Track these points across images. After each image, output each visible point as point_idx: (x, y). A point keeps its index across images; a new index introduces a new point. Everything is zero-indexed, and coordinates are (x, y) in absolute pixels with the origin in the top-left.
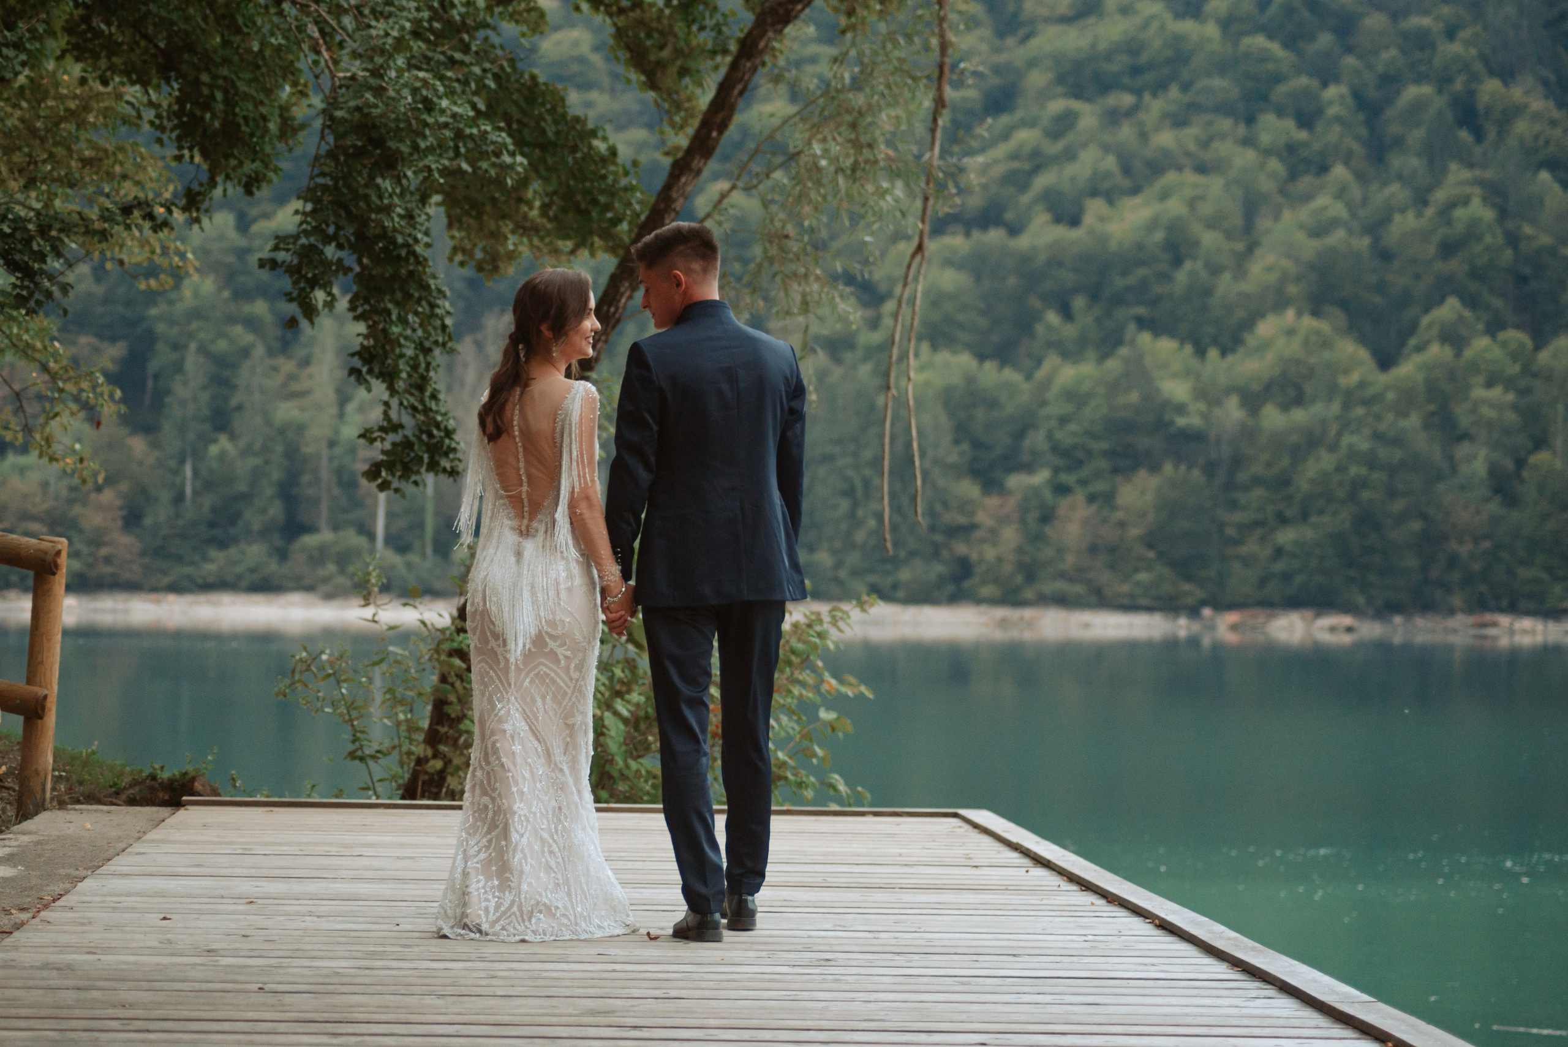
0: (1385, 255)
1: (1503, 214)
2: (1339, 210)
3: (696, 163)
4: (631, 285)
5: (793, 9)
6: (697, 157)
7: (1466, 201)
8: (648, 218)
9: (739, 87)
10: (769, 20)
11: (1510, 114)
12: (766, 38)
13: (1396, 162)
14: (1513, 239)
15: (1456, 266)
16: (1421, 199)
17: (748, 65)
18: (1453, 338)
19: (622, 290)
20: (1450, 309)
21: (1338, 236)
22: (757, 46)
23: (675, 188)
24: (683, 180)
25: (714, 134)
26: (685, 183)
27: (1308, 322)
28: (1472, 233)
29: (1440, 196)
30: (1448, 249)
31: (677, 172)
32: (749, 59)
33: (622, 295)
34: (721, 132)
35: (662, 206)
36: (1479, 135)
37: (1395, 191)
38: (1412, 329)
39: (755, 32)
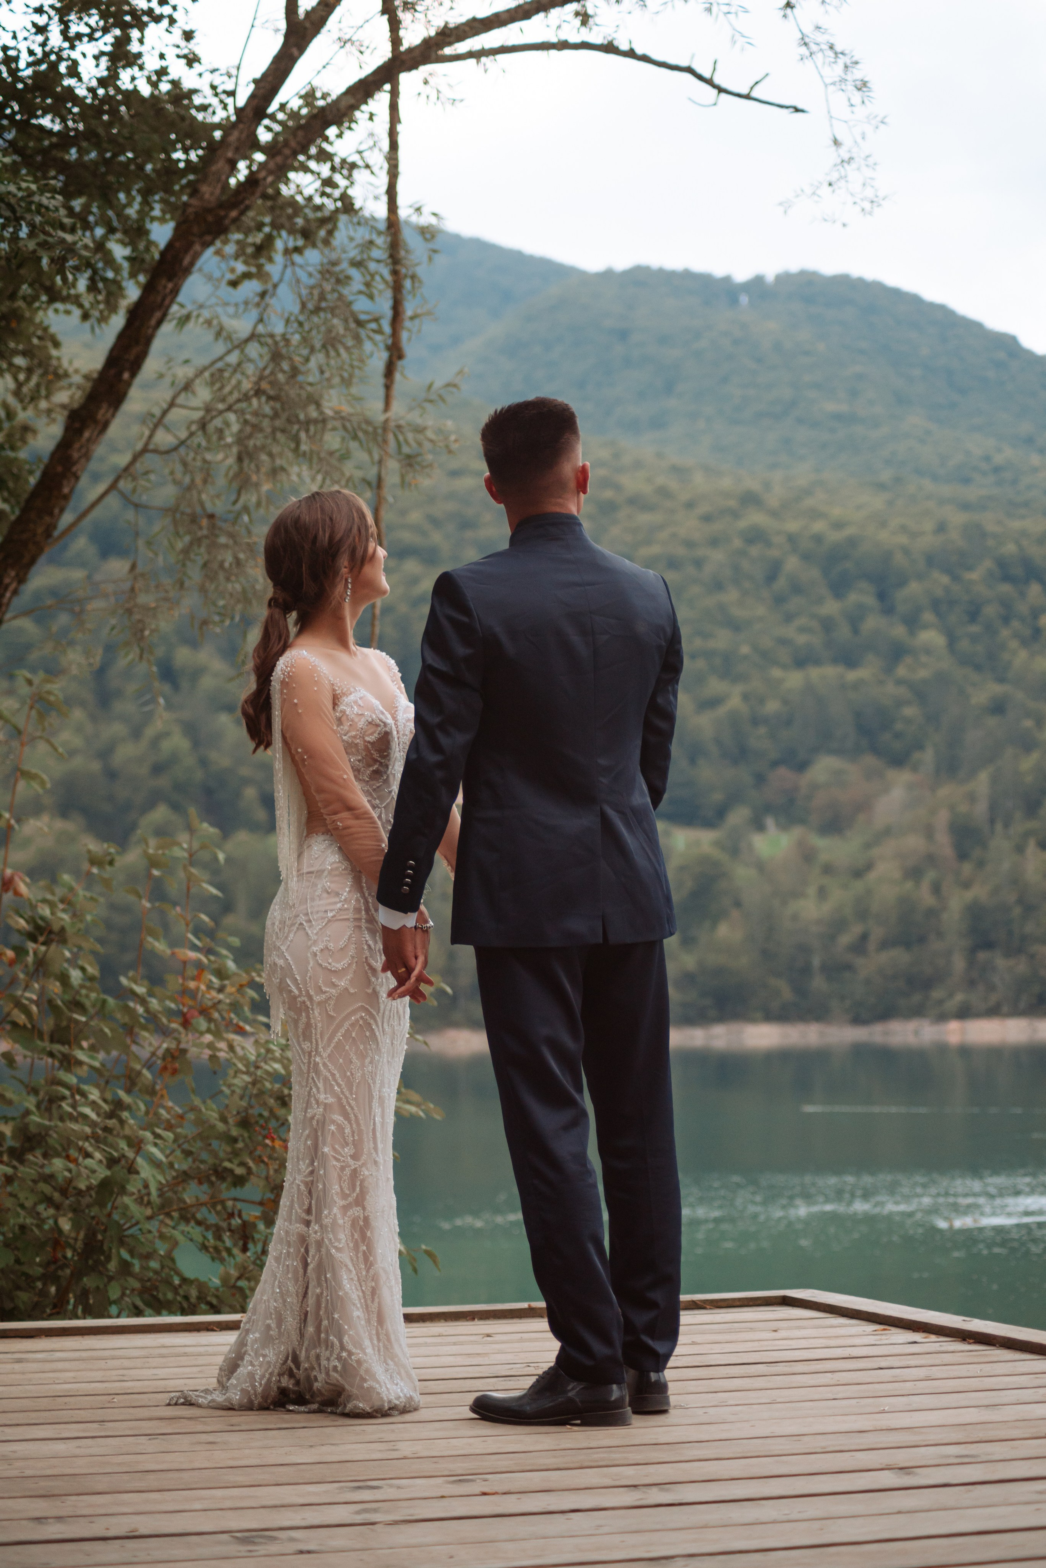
0: (112, 775)
1: (196, 744)
2: (78, 742)
3: (102, 413)
4: (17, 575)
5: (226, 216)
6: (105, 406)
7: (166, 734)
8: (41, 484)
9: (158, 315)
10: (195, 229)
11: (197, 673)
12: (191, 252)
13: (120, 707)
14: (203, 762)
15: (163, 782)
16: (136, 733)
17: (170, 286)
18: (162, 832)
19: (7, 580)
20: (160, 813)
21: (78, 762)
22: (181, 260)
23: (77, 446)
24: (87, 434)
25: (126, 376)
26: (89, 440)
27: (60, 824)
28: (173, 759)
29: (150, 732)
30: (158, 769)
31: (77, 425)
32: (170, 279)
33: (6, 588)
34: (134, 374)
35: (59, 469)
36: (176, 687)
37: (118, 729)
38: (134, 827)
39: (177, 244)
